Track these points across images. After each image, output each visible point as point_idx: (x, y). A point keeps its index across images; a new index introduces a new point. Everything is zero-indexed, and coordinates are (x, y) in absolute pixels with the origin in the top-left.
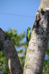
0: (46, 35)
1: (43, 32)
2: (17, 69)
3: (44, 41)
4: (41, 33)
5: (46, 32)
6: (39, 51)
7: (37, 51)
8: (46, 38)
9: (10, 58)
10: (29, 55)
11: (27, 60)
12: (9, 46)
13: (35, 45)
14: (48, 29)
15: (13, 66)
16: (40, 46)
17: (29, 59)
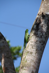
0: (44, 39)
1: (42, 35)
2: (10, 70)
3: (42, 45)
4: (40, 36)
5: (45, 36)
6: (37, 54)
7: (34, 54)
8: (45, 41)
9: (4, 58)
10: (27, 57)
11: (24, 61)
12: (4, 46)
13: (33, 47)
14: (47, 33)
15: (7, 66)
16: (38, 49)
17: (27, 60)
